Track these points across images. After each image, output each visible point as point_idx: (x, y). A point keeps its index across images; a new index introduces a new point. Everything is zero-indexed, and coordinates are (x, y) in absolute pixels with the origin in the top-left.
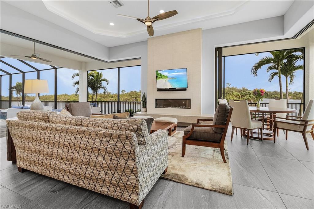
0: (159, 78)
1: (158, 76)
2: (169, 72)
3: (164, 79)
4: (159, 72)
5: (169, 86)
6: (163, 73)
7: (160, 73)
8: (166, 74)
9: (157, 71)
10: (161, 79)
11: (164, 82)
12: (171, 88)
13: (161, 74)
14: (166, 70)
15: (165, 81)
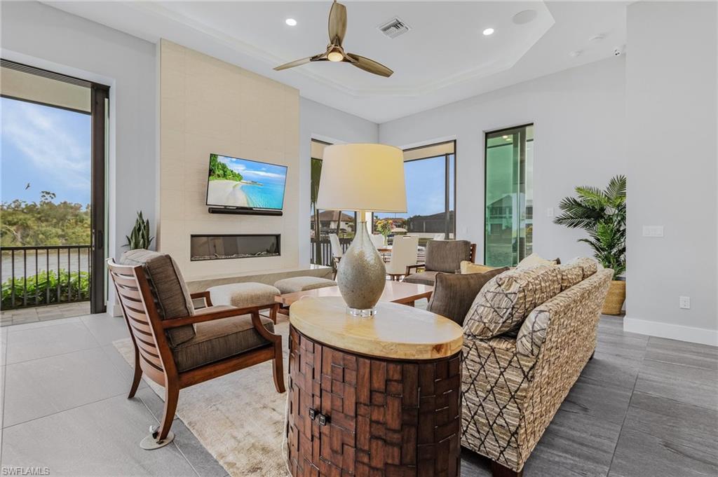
0: (219, 176)
1: (215, 169)
2: (248, 167)
3: (231, 181)
4: (220, 159)
5: (242, 202)
6: (231, 165)
7: (222, 162)
8: (238, 168)
9: (214, 157)
10: (223, 181)
11: (231, 189)
12: (246, 206)
13: (224, 167)
14: (240, 160)
15: (234, 187)
